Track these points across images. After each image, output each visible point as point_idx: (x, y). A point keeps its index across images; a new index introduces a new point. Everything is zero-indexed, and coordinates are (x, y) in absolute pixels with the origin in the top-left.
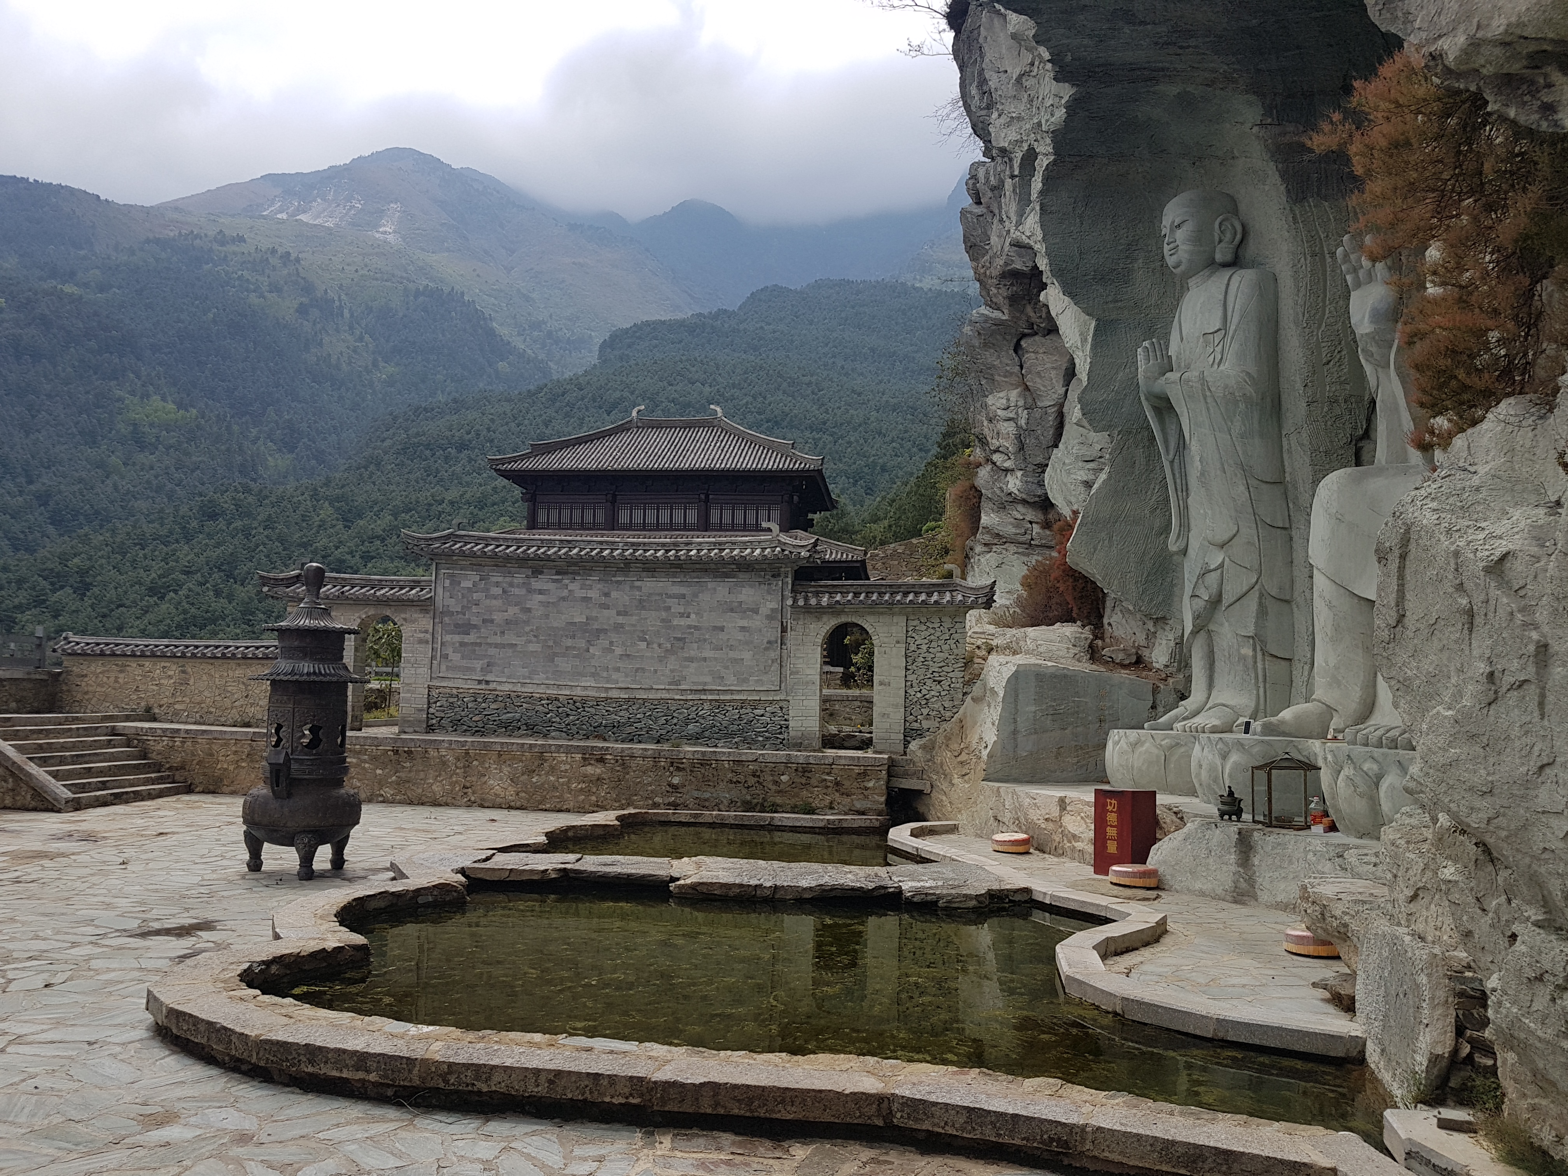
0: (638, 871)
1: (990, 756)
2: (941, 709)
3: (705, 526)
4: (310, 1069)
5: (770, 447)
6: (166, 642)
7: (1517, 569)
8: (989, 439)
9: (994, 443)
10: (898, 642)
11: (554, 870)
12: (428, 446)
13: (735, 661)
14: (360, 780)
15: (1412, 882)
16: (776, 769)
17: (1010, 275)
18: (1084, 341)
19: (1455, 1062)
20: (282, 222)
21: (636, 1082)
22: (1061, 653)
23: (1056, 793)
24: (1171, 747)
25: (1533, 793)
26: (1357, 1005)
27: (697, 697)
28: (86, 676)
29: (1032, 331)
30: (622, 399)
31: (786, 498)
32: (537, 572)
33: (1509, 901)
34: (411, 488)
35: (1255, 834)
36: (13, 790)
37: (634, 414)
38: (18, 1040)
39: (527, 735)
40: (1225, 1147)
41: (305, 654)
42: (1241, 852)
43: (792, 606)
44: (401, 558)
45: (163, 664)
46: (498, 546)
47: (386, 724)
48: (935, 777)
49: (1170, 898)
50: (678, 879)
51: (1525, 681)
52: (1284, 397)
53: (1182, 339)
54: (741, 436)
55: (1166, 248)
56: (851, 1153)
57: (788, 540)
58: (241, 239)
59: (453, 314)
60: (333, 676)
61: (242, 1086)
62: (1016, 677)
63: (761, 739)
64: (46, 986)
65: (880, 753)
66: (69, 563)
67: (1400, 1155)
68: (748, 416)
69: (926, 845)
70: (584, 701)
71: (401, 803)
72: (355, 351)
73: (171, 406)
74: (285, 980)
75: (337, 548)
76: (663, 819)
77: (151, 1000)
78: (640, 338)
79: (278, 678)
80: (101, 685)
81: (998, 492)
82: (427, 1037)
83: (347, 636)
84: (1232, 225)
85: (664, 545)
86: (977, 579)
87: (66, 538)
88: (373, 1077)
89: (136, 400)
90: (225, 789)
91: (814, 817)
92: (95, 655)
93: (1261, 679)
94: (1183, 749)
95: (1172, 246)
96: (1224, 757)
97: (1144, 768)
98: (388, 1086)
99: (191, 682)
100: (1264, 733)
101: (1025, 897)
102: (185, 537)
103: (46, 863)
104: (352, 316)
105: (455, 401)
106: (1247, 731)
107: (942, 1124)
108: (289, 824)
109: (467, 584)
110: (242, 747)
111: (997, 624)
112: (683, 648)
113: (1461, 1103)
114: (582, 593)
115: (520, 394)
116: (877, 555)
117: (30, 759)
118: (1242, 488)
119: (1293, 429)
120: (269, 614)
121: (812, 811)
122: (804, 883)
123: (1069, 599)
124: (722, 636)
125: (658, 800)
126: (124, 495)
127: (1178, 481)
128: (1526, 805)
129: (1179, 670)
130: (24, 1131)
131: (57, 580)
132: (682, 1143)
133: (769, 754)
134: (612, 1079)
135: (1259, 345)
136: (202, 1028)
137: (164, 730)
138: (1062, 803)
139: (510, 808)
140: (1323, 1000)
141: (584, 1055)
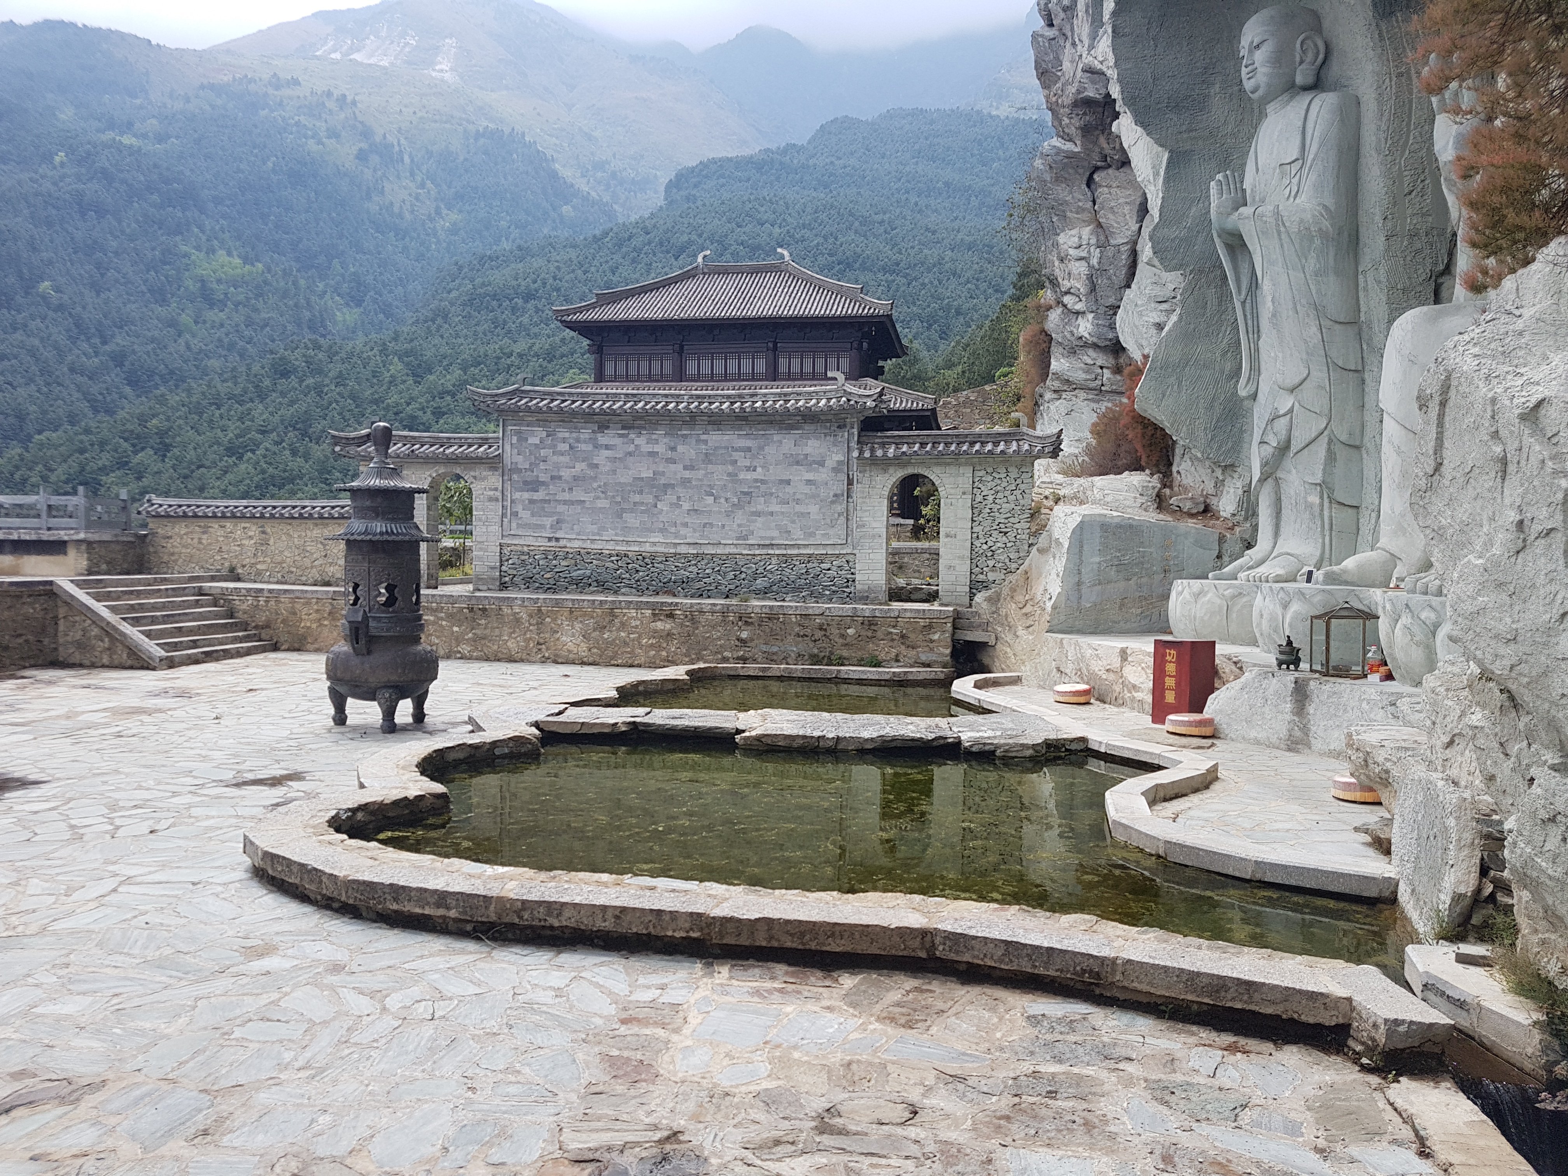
0: (705, 724)
1: (1054, 608)
2: (1007, 560)
3: (773, 375)
4: (395, 907)
5: (839, 292)
6: (245, 502)
7: (1551, 416)
8: (1060, 280)
9: (1065, 284)
10: (964, 493)
11: (624, 723)
12: (494, 297)
13: (802, 515)
14: (438, 637)
15: (1448, 729)
16: (843, 622)
17: (1084, 104)
18: (1156, 174)
19: (1477, 900)
20: (336, 62)
21: (696, 918)
22: (1127, 503)
23: (1117, 643)
24: (1234, 597)
25: (1554, 640)
26: (1393, 848)
27: (764, 551)
28: (170, 537)
29: (1106, 163)
30: (690, 242)
31: (855, 345)
32: (603, 427)
33: (1529, 745)
34: (479, 342)
35: (1312, 683)
36: (109, 649)
37: (700, 259)
38: (129, 880)
39: (598, 592)
40: (1247, 978)
41: (378, 513)
42: (1297, 701)
43: (858, 458)
44: (473, 413)
45: (243, 525)
46: (564, 401)
47: (462, 582)
48: (1000, 629)
49: (1225, 746)
50: (744, 731)
51: (1552, 529)
52: (1362, 230)
53: (1257, 170)
54: (809, 281)
55: (1244, 71)
56: (896, 983)
57: (855, 390)
58: (296, 82)
59: (515, 156)
60: (405, 535)
61: (333, 922)
62: (1081, 527)
63: (827, 593)
64: (151, 832)
65: (946, 605)
66: (148, 424)
67: (1417, 988)
68: (820, 258)
69: (988, 697)
70: (653, 556)
71: (478, 659)
72: (417, 199)
73: (237, 261)
74: (371, 826)
75: (408, 404)
76: (732, 673)
77: (248, 844)
78: (706, 177)
79: (352, 538)
80: (185, 546)
81: (1068, 336)
82: (502, 877)
83: (416, 495)
84: (1316, 45)
85: (729, 397)
86: (1046, 428)
87: (144, 399)
88: (453, 914)
89: (202, 255)
90: (309, 646)
91: (880, 669)
92: (178, 517)
93: (1327, 526)
94: (1244, 600)
95: (1250, 68)
96: (1285, 606)
97: (1206, 618)
98: (468, 921)
99: (271, 542)
100: (1325, 582)
101: (1081, 746)
102: (259, 396)
103: (145, 718)
104: (412, 161)
105: (520, 248)
106: (1309, 580)
107: (982, 956)
108: (371, 680)
109: (534, 440)
110: (323, 605)
111: (1065, 473)
112: (749, 503)
113: (1481, 940)
114: (649, 448)
115: (585, 239)
116: (950, 403)
117: (124, 619)
118: (1314, 329)
119: (1370, 266)
120: (345, 472)
121: (878, 665)
122: (866, 734)
123: (1139, 447)
124: (789, 489)
125: (727, 654)
126: (198, 353)
127: (1250, 322)
128: (1547, 652)
129: (1246, 519)
130: (138, 961)
131: (138, 442)
132: (740, 973)
133: (836, 607)
134: (674, 915)
135: (1338, 177)
136: (295, 869)
137: (249, 590)
138: (1124, 654)
139: (583, 663)
140: (1363, 844)
141: (648, 893)
